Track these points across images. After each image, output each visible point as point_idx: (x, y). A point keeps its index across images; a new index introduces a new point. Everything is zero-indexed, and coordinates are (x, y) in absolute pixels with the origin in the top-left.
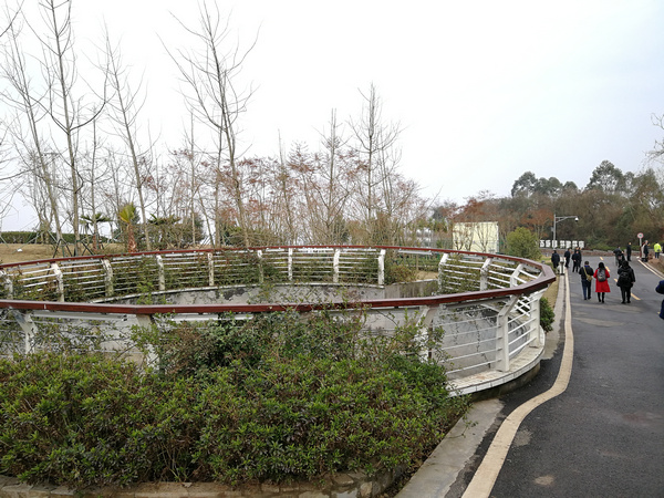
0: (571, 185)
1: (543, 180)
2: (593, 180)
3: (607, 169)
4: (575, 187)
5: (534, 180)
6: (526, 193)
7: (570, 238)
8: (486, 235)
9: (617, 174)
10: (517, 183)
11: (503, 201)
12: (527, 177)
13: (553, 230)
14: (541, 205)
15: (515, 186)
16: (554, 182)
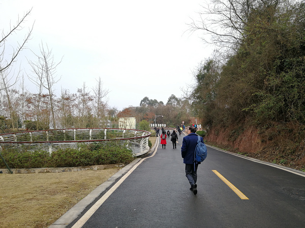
0: (161, 103)
1: (151, 100)
2: (168, 101)
3: (173, 97)
4: (163, 103)
5: (148, 100)
6: (145, 105)
7: (161, 123)
8: (131, 122)
9: (176, 99)
10: (142, 101)
11: (137, 108)
12: (146, 99)
13: (155, 120)
14: (151, 110)
15: (141, 102)
16: (156, 101)
